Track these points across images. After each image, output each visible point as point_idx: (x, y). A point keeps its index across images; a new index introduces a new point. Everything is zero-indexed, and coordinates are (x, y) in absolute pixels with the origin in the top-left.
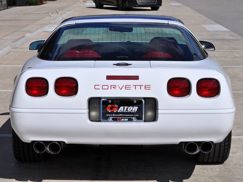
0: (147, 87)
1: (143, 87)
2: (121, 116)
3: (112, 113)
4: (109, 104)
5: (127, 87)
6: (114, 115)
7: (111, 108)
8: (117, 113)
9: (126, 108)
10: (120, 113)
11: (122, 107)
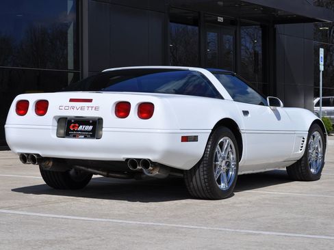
0: (97, 109)
1: (94, 108)
2: (79, 134)
3: (74, 130)
4: (72, 123)
5: (82, 108)
6: (75, 132)
7: (73, 127)
8: (77, 131)
9: (84, 126)
11: (81, 126)
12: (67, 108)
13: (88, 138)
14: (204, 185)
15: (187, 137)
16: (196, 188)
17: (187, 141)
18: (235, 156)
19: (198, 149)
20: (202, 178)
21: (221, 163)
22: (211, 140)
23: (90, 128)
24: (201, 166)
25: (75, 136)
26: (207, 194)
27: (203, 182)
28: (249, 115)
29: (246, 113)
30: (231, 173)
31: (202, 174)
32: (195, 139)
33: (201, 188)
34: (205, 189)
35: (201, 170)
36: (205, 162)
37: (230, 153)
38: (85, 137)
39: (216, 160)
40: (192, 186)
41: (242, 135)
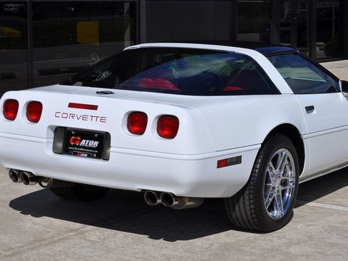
0: (103, 119)
1: (99, 119)
2: (81, 151)
3: (74, 146)
4: (72, 135)
5: (84, 118)
6: (76, 149)
7: (74, 141)
8: (79, 147)
9: (88, 141)
10: (81, 147)
11: (84, 141)
12: (65, 116)
13: (93, 157)
14: (250, 217)
15: (226, 160)
16: (240, 218)
17: (226, 166)
18: (293, 172)
19: (242, 173)
20: (248, 208)
21: (275, 184)
22: (261, 156)
23: (95, 144)
24: (247, 192)
25: (75, 154)
26: (255, 227)
27: (249, 212)
28: (315, 112)
29: (310, 109)
30: (287, 195)
31: (247, 202)
32: (237, 160)
33: (246, 220)
34: (252, 221)
35: (247, 197)
36: (251, 187)
37: (288, 167)
38: (89, 156)
39: (268, 181)
40: (234, 216)
41: (304, 141)
